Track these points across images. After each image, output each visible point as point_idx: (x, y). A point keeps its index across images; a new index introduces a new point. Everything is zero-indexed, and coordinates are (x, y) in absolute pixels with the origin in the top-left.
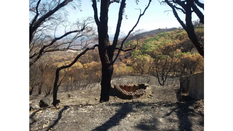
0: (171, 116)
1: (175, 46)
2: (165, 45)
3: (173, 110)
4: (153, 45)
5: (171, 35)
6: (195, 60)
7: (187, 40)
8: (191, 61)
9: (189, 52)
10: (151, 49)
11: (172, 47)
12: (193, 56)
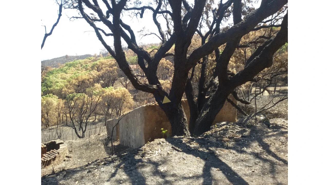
0: (117, 177)
1: (92, 80)
2: (77, 79)
3: (118, 167)
4: (60, 80)
5: (84, 65)
6: (120, 96)
7: (106, 71)
8: (116, 98)
9: (111, 87)
10: (57, 86)
11: (88, 82)
12: (117, 92)
